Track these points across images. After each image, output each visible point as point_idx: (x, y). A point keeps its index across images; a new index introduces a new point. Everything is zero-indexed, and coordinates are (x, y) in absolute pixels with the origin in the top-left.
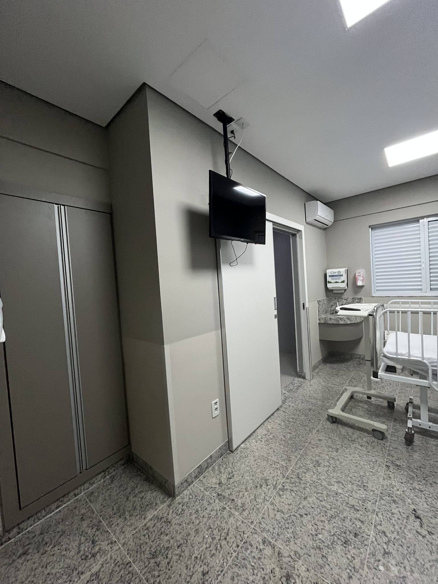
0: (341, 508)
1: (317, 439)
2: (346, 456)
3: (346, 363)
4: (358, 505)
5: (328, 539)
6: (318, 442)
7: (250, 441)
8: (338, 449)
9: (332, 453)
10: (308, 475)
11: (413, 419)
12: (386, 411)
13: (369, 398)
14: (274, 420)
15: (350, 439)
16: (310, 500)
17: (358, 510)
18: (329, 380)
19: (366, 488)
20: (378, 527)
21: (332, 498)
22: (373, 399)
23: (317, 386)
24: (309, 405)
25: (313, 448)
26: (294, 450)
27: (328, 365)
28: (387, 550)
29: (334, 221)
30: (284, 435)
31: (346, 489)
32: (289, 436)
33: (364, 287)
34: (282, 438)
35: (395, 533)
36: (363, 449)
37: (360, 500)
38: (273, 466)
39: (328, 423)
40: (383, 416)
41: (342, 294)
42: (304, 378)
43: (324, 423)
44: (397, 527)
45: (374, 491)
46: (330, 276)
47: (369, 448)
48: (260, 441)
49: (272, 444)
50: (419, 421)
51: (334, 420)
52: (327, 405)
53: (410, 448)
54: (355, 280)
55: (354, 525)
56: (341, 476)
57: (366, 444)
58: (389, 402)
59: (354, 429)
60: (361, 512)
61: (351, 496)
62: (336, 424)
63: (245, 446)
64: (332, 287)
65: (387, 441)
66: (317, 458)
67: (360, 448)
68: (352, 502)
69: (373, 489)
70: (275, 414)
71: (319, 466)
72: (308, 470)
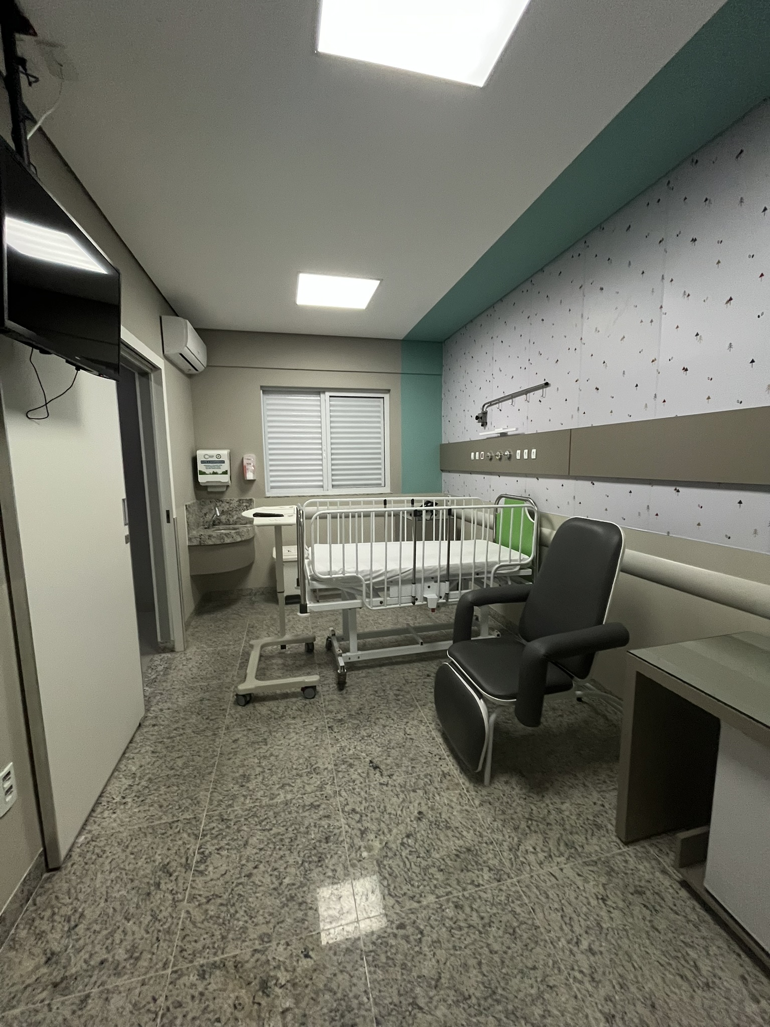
0: (299, 819)
1: (230, 741)
2: (280, 743)
3: (233, 607)
4: (316, 798)
5: (298, 873)
6: (234, 746)
7: (96, 819)
8: (265, 739)
9: (261, 751)
10: (237, 806)
11: (343, 655)
12: (304, 657)
13: (283, 647)
14: (137, 750)
15: (277, 716)
16: (253, 841)
17: (319, 806)
18: (215, 640)
19: (317, 771)
20: (346, 809)
21: (283, 814)
22: (288, 646)
23: (200, 657)
24: (197, 693)
25: (229, 759)
26: (198, 781)
27: (206, 617)
28: (363, 829)
29: (207, 366)
30: (169, 766)
31: (295, 790)
32: (180, 762)
33: (255, 483)
34: (168, 773)
35: (364, 802)
36: (298, 720)
37: (317, 790)
38: (170, 832)
39: (239, 708)
40: (304, 666)
41: (223, 493)
42: (172, 650)
43: (233, 711)
44: (363, 793)
45: (326, 769)
46: (203, 462)
47: (304, 716)
48: (122, 807)
49: (151, 797)
50: (348, 654)
51: (247, 699)
52: (228, 680)
53: (344, 691)
54: (242, 470)
55: (321, 828)
56: (283, 776)
57: (299, 713)
58: (307, 644)
59: (277, 699)
60: (323, 806)
61: (305, 794)
62: (251, 705)
63: (89, 836)
64: (208, 482)
65: (320, 697)
66: (241, 771)
67: (293, 722)
68: (308, 800)
69: (326, 766)
70: (138, 738)
71: (248, 781)
72: (234, 797)
